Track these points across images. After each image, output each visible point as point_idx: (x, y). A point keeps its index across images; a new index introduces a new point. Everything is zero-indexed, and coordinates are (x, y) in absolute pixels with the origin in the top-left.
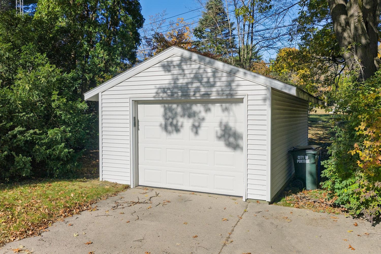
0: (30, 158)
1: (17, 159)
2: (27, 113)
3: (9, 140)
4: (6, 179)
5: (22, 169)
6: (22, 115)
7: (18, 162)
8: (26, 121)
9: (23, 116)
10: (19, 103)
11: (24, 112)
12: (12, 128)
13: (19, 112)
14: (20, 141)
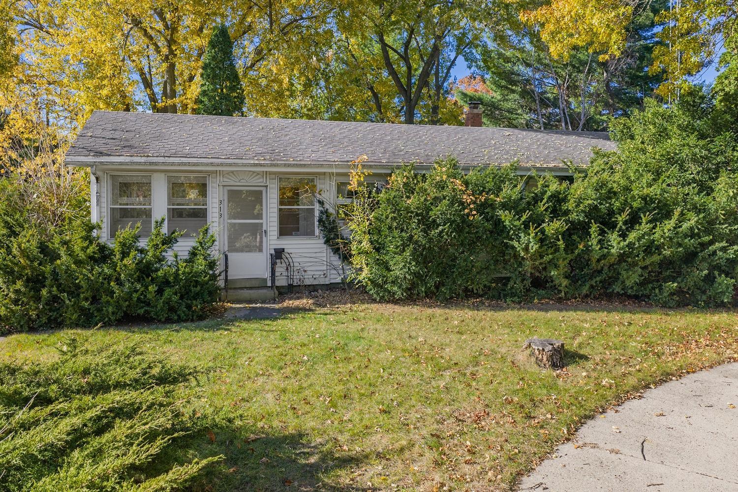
0: (733, 280)
1: (719, 280)
2: (730, 225)
3: (707, 257)
4: (700, 302)
5: (723, 293)
6: (724, 226)
7: (720, 284)
8: (728, 235)
9: (725, 228)
10: (721, 213)
11: (726, 223)
12: (711, 243)
13: (720, 224)
14: (722, 258)
